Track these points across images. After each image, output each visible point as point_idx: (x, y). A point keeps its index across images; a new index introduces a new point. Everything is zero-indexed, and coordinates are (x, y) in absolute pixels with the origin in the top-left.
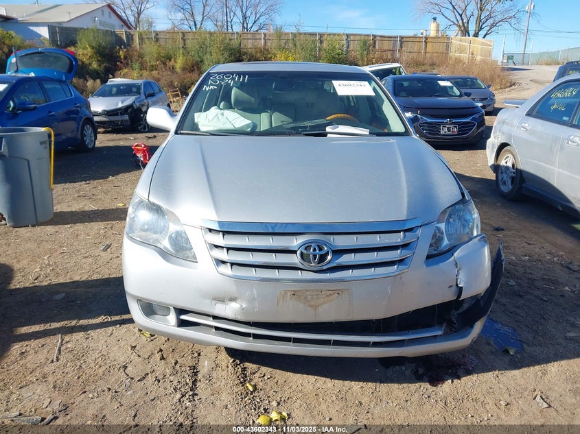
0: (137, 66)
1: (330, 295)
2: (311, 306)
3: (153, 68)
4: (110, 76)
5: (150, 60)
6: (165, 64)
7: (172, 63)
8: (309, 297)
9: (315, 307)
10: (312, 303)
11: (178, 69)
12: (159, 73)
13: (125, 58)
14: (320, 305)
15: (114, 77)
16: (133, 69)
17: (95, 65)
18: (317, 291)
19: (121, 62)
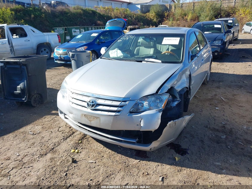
0: (171, 19)
1: (94, 118)
2: (89, 120)
3: (178, 20)
4: (160, 24)
5: (177, 16)
6: (183, 18)
7: (186, 17)
8: (89, 117)
9: (90, 121)
10: (89, 119)
11: (188, 20)
12: (180, 22)
13: (167, 16)
14: (92, 121)
15: (161, 24)
16: (170, 21)
17: (155, 20)
18: (91, 116)
19: (165, 18)
